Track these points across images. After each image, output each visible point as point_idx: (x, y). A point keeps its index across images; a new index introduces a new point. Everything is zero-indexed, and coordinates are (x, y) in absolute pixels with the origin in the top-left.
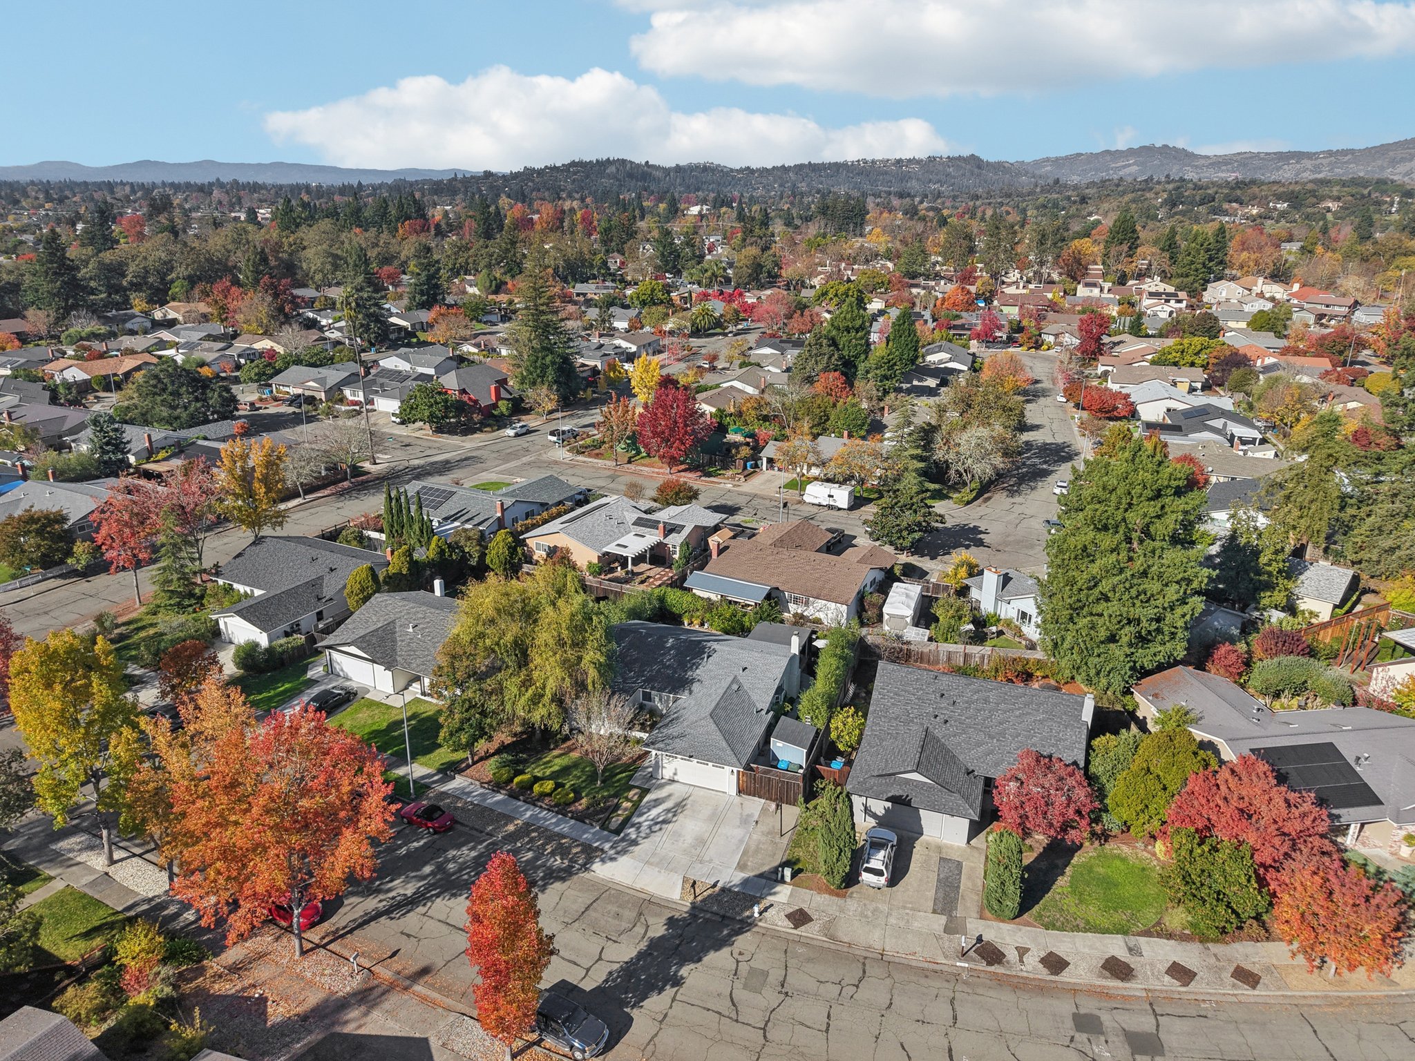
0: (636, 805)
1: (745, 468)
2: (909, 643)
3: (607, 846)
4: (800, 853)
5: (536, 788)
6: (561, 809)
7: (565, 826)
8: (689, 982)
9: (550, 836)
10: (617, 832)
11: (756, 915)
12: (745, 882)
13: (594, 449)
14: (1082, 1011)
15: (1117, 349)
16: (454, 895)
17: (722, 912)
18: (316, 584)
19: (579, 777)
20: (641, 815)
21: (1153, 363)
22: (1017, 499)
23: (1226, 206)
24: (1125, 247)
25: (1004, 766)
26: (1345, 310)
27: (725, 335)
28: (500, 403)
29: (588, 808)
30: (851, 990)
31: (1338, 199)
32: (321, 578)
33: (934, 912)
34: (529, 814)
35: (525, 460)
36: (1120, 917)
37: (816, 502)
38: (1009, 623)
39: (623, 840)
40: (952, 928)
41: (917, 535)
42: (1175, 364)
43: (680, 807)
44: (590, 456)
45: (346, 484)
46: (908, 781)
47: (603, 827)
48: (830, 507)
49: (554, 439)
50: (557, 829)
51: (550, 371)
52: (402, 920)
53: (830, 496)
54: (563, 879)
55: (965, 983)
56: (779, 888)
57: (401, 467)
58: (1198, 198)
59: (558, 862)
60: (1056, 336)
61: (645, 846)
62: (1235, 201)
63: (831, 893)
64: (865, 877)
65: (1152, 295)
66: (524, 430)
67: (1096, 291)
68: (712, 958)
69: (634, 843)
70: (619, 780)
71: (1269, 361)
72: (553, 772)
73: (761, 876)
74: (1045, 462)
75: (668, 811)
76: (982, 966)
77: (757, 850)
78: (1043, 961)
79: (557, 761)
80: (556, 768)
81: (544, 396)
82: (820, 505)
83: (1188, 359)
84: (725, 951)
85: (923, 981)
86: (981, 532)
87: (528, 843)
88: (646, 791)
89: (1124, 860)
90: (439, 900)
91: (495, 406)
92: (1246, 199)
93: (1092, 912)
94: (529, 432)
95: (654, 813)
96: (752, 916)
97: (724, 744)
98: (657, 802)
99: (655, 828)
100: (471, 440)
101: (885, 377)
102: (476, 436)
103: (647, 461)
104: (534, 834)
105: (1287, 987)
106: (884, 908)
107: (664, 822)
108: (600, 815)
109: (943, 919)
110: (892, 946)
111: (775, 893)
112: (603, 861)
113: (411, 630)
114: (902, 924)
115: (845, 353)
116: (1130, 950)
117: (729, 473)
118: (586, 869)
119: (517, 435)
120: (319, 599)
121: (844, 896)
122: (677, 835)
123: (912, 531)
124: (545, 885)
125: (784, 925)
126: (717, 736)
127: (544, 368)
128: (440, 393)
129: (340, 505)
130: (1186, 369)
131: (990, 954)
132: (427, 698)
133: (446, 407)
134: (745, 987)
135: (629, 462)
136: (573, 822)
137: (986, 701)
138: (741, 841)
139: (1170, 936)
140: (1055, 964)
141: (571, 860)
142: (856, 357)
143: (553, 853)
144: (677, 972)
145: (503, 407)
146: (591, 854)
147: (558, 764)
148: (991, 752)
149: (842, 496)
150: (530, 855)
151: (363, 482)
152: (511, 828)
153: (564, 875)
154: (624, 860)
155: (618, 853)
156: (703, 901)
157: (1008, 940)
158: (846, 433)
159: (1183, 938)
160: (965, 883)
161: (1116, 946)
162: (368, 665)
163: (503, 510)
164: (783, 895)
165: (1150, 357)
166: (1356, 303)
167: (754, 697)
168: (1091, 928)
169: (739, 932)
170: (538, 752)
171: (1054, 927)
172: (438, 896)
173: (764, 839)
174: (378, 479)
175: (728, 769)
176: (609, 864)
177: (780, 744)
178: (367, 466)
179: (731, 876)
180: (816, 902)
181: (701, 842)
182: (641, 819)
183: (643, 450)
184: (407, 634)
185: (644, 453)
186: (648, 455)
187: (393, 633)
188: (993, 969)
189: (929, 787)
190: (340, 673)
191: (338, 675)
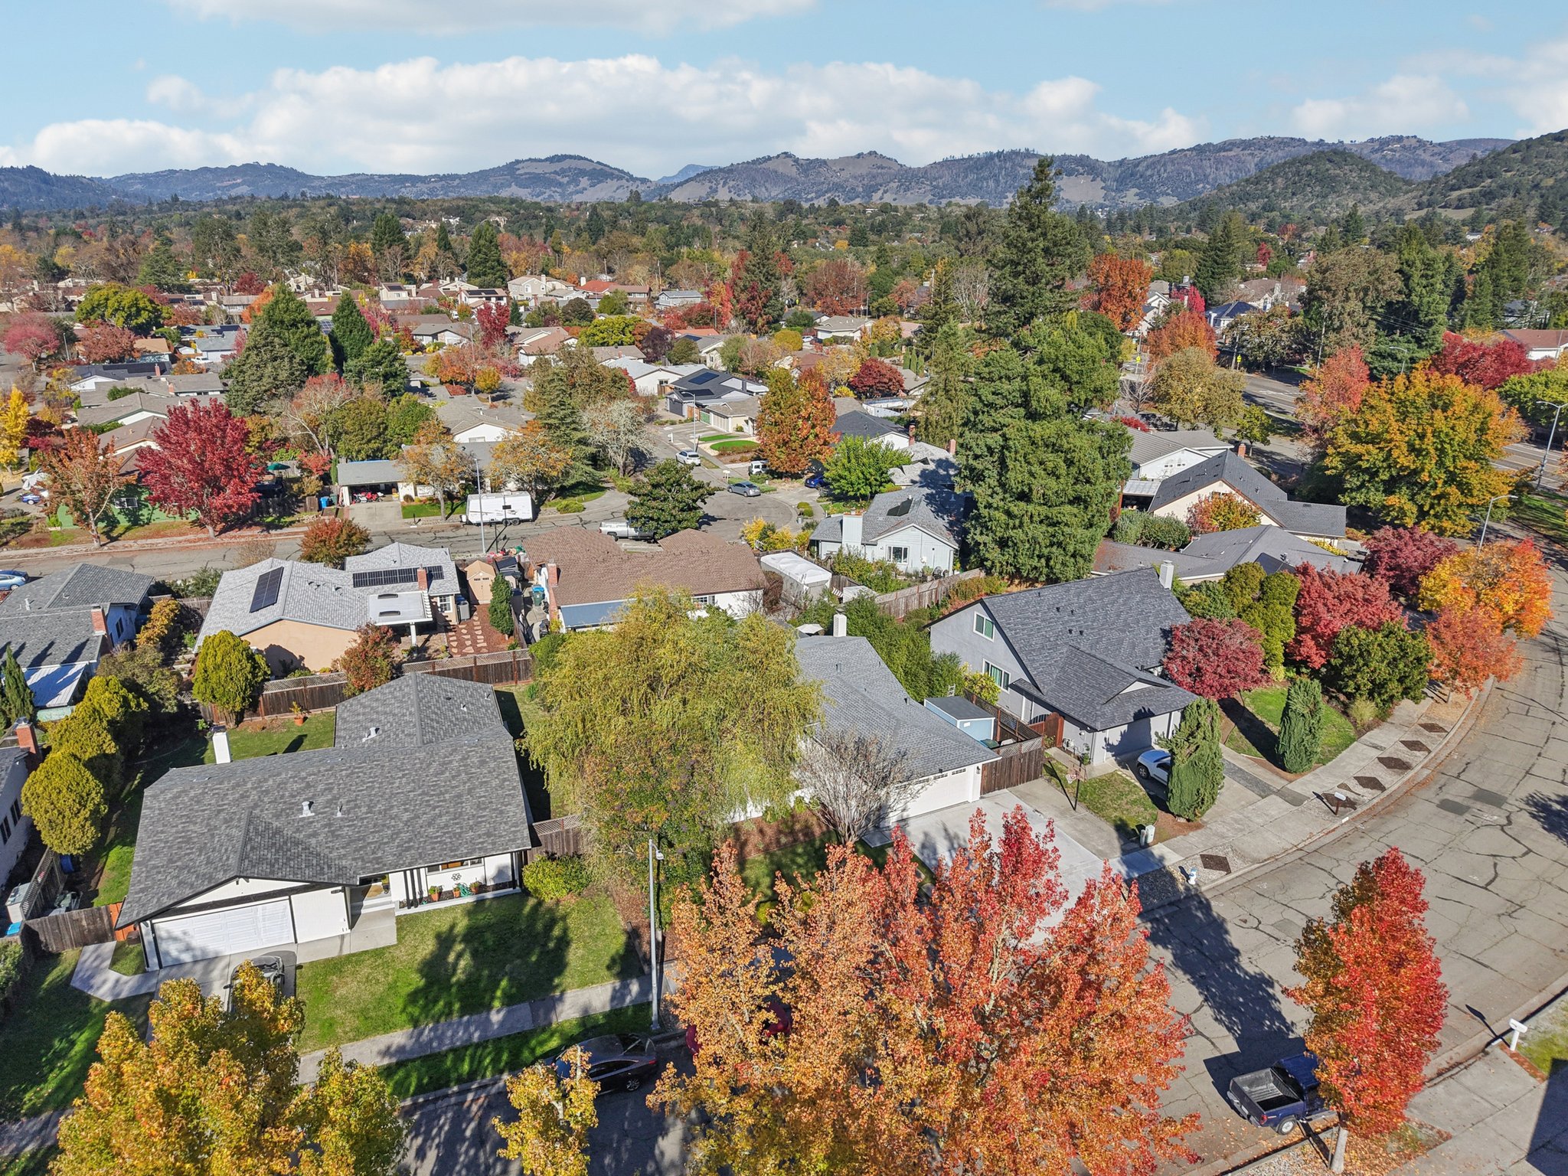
1: (321, 510)
8: (1268, 972)
11: (1187, 882)
12: (1128, 864)
14: (1435, 801)
26: (644, 297)
33: (1262, 797)
36: (1333, 732)
37: (488, 519)
40: (1292, 799)
42: (607, 344)
44: (22, 545)
48: (508, 522)
53: (506, 507)
55: (1371, 830)
56: (1156, 851)
60: (435, 336)
63: (1191, 828)
65: (471, 293)
67: (404, 295)
68: (1237, 941)
71: (678, 334)
73: (1125, 851)
76: (1353, 813)
77: (1084, 834)
78: (1363, 786)
80: (766, 881)
82: (490, 524)
84: (1232, 928)
92: (418, 215)
96: (1187, 886)
103: (138, 531)
105: (1453, 723)
109: (1277, 798)
110: (1294, 839)
111: (1164, 857)
113: (307, 813)
114: (1267, 819)
116: (1375, 748)
121: (1202, 825)
125: (1219, 876)
130: (617, 347)
131: (1342, 802)
135: (113, 539)
139: (1370, 727)
140: (1370, 783)
148: (1134, 645)
149: (520, 504)
157: (1328, 786)
159: (1376, 724)
161: (1367, 751)
162: (282, 903)
163: (105, 621)
164: (1167, 853)
165: (572, 342)
173: (1068, 821)
175: (971, 769)
177: (967, 724)
183: (122, 518)
184: (310, 822)
185: (124, 522)
186: (135, 521)
187: (278, 831)
188: (1360, 810)
189: (1149, 691)
190: (186, 957)
191: (179, 964)
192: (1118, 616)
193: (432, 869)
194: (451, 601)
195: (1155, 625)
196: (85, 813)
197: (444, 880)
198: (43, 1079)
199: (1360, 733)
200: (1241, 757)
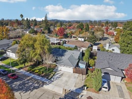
0: (54, 75)
3: (47, 82)
4: (87, 84)
5: (35, 71)
6: (39, 75)
7: (39, 78)
10: (50, 79)
11: (80, 98)
12: (76, 90)
17: (72, 97)
19: (44, 70)
22: (104, 41)
29: (44, 75)
33: (120, 97)
34: (33, 76)
46: (108, 70)
53: (81, 40)
54: (37, 89)
56: (83, 91)
59: (36, 85)
61: (55, 82)
63: (96, 92)
64: (103, 89)
69: (53, 81)
73: (79, 88)
74: (106, 38)
75: (60, 75)
77: (78, 83)
80: (39, 68)
81: (46, 31)
87: (31, 81)
88: (56, 72)
95: (57, 76)
97: (71, 63)
98: (58, 74)
106: (108, 96)
107: (59, 77)
108: (47, 76)
117: (68, 38)
118: (42, 87)
121: (98, 93)
122: (62, 80)
124: (33, 90)
136: (41, 77)
138: (74, 81)
141: (39, 85)
143: (36, 83)
145: (42, 32)
146: (44, 83)
150: (31, 84)
152: (29, 78)
154: (50, 85)
156: (67, 94)
164: (85, 92)
167: (75, 57)
170: (37, 66)
175: (71, 68)
176: (47, 86)
177: (81, 64)
179: (73, 89)
180: (93, 94)
181: (67, 81)
189: (112, 71)
195: (130, 63)
200: (127, 90)
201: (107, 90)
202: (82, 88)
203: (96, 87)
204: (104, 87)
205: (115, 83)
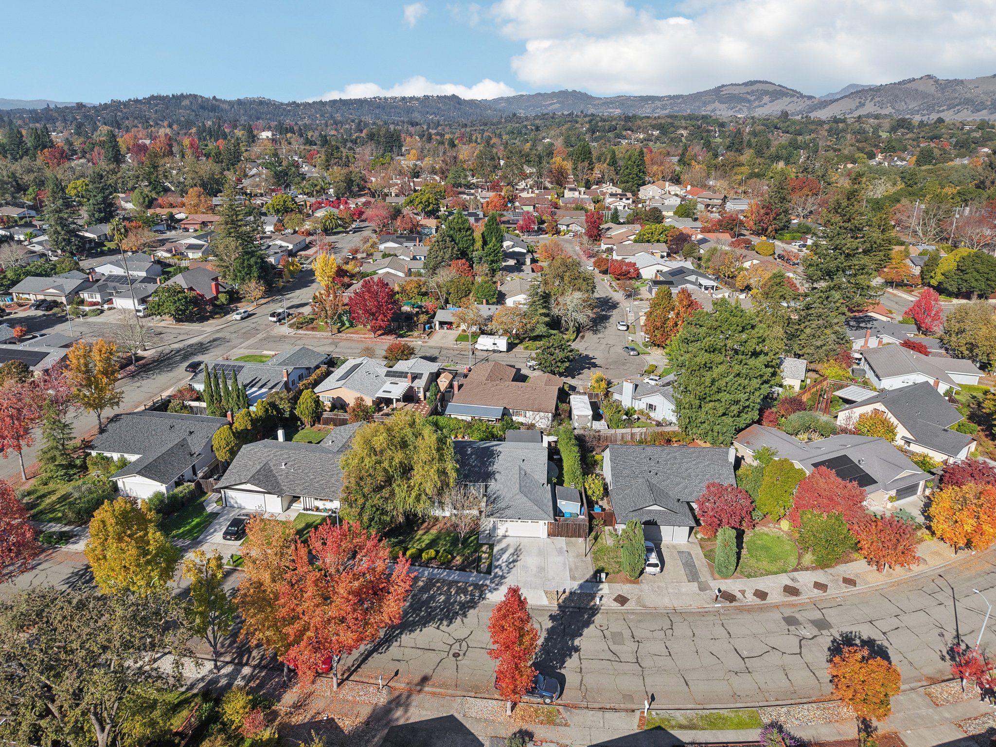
0: (491, 554)
1: (425, 329)
2: (599, 431)
3: (488, 582)
4: (601, 564)
5: (425, 556)
6: (447, 565)
7: (455, 576)
8: (583, 647)
9: (451, 584)
10: (489, 572)
11: (598, 603)
12: (581, 586)
13: (307, 323)
14: (786, 615)
15: (608, 233)
16: (411, 631)
17: (578, 606)
18: (183, 444)
19: (446, 545)
20: (498, 560)
21: (635, 241)
22: (600, 335)
23: (624, 133)
24: (586, 164)
25: (695, 494)
26: (720, 202)
27: (347, 232)
28: (220, 295)
29: (463, 562)
30: (669, 632)
31: (686, 128)
32: (184, 439)
33: (689, 581)
34: (426, 573)
35: (260, 336)
36: (780, 564)
37: (485, 348)
38: (642, 412)
39: (495, 577)
40: (703, 588)
41: (567, 364)
42: (648, 241)
43: (517, 552)
44: (307, 329)
45: (132, 368)
46: (650, 511)
47: (479, 572)
48: (494, 351)
49: (275, 319)
50: (450, 579)
51: (254, 269)
52: (387, 653)
53: (494, 344)
54: (473, 607)
55: (723, 614)
56: (601, 586)
57: (168, 351)
58: (607, 128)
59: (463, 598)
60: (568, 226)
61: (510, 578)
62: (629, 130)
63: (631, 582)
64: (648, 569)
65: (612, 195)
66: (246, 314)
67: (577, 193)
68: (586, 631)
69: (503, 577)
70: (472, 542)
71: (700, 236)
72: (427, 545)
73: (587, 581)
74: (603, 310)
75: (513, 554)
76: (727, 604)
77: (577, 567)
78: (755, 594)
79: (425, 537)
80: (427, 542)
81: (253, 288)
82: (487, 351)
83: (656, 238)
84: (592, 626)
85: (703, 618)
86: (592, 358)
87: (437, 590)
88: (491, 546)
89: (767, 535)
90: (403, 636)
91: (216, 298)
92: (635, 129)
93: (765, 564)
94: (250, 315)
95: (505, 557)
96: (595, 605)
97: (536, 508)
98: (503, 551)
99: (512, 565)
100: (208, 325)
101: (493, 262)
102: (210, 322)
103: (351, 330)
104: (439, 584)
105: (869, 583)
106: (663, 585)
107: (514, 561)
108: (472, 564)
109: (696, 584)
110: (677, 604)
111: (601, 589)
112: (490, 591)
113: (283, 467)
114: (677, 591)
115: (460, 246)
116: (793, 580)
117: (416, 334)
118: (484, 598)
119: (242, 319)
120: (192, 455)
121: (637, 583)
122: (525, 568)
123: (563, 362)
124: (464, 613)
125: (616, 606)
126: (530, 504)
127: (250, 266)
128: (179, 292)
129: (138, 384)
130: (655, 244)
131: (729, 597)
132: (309, 512)
133: (186, 302)
134: (614, 643)
135: (339, 332)
136: (457, 572)
137: (675, 458)
138: (565, 564)
139: (807, 569)
140: (761, 595)
141: (471, 595)
142: (468, 248)
143: (457, 593)
144: (573, 644)
145: (223, 298)
146: (481, 589)
147: (427, 539)
148: (686, 487)
149: (502, 343)
150: (443, 598)
151: (144, 366)
152: (421, 584)
153: (472, 604)
155: (497, 585)
156: (563, 602)
157: (733, 588)
158: (484, 301)
159: (814, 569)
160: (697, 564)
161: (784, 580)
162: (261, 496)
163: (288, 375)
164: (605, 588)
165: (632, 238)
166: (725, 197)
167: (537, 477)
168: (769, 573)
169: (594, 615)
170: (409, 534)
171: (752, 577)
172: (401, 633)
173: (576, 560)
174: (154, 361)
175: (542, 522)
176: (495, 593)
177: (564, 502)
178: (140, 353)
179: (573, 585)
180: (625, 589)
181: (541, 569)
182: (500, 562)
183: (347, 323)
184: (282, 470)
185: (347, 324)
186: (352, 326)
187: (272, 471)
188: (733, 604)
189: (664, 512)
190: (236, 505)
191: (232, 507)
192: (687, 470)
193: (316, 499)
194: (422, 390)
195: (708, 479)
196: (227, 448)
197: (320, 504)
198: (180, 528)
199: (795, 570)
200: (704, 560)
201: (658, 569)
202: (595, 579)
203: (633, 570)
204: (649, 565)
205: (674, 547)
